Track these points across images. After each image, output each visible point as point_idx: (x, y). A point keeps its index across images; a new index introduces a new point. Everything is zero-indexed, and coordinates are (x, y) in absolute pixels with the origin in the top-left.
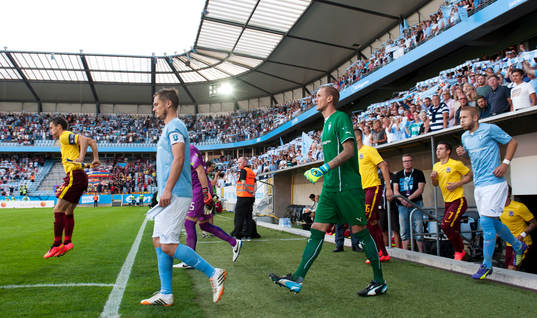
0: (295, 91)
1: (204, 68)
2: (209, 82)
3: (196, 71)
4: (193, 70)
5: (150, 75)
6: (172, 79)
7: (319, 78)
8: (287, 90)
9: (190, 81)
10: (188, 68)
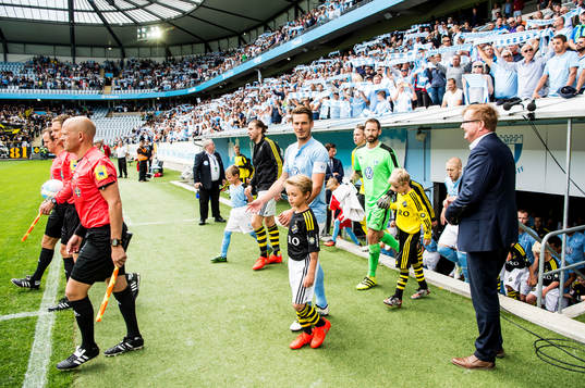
0: (230, 40)
1: (130, 9)
2: (137, 24)
3: (123, 11)
4: (118, 10)
5: (67, 13)
6: (94, 19)
7: (255, 28)
8: (223, 38)
9: (114, 22)
10: (112, 8)
